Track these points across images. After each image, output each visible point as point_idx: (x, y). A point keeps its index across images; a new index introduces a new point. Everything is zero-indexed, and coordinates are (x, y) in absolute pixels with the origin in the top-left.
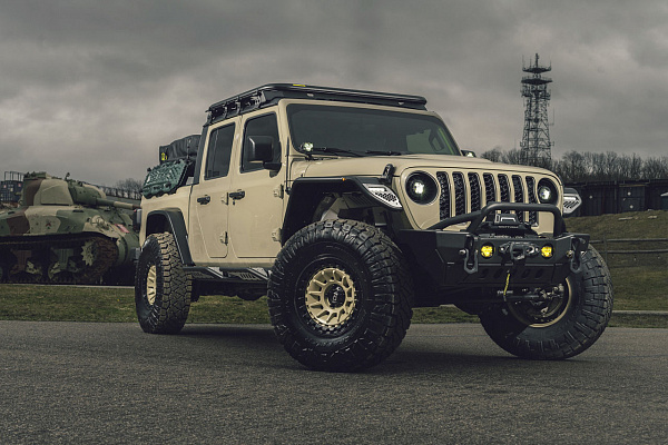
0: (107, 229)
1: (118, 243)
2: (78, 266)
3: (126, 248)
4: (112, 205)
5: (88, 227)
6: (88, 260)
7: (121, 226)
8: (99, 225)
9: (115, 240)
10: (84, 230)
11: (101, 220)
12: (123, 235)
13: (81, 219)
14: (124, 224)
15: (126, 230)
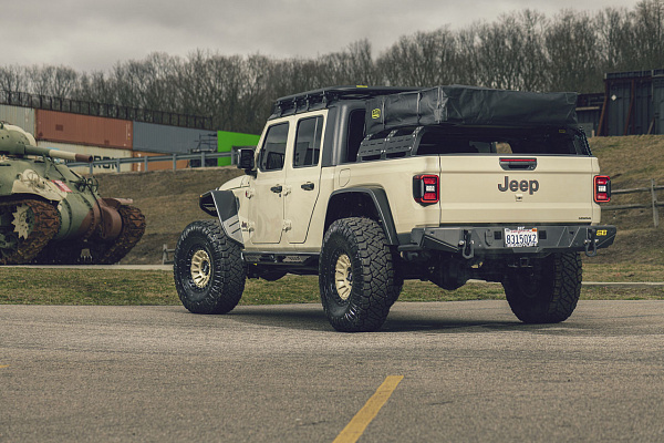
0: (44, 188)
1: (60, 208)
2: (8, 239)
3: (70, 213)
4: (47, 155)
5: (19, 187)
6: (22, 230)
7: (60, 183)
8: (33, 183)
9: (56, 203)
10: (14, 191)
11: (35, 176)
12: (65, 195)
13: (9, 174)
14: (64, 180)
15: (66, 189)
